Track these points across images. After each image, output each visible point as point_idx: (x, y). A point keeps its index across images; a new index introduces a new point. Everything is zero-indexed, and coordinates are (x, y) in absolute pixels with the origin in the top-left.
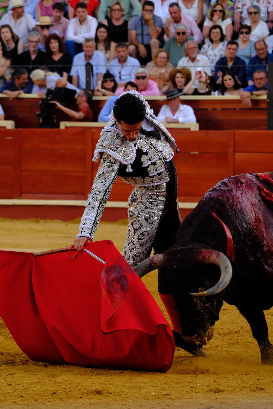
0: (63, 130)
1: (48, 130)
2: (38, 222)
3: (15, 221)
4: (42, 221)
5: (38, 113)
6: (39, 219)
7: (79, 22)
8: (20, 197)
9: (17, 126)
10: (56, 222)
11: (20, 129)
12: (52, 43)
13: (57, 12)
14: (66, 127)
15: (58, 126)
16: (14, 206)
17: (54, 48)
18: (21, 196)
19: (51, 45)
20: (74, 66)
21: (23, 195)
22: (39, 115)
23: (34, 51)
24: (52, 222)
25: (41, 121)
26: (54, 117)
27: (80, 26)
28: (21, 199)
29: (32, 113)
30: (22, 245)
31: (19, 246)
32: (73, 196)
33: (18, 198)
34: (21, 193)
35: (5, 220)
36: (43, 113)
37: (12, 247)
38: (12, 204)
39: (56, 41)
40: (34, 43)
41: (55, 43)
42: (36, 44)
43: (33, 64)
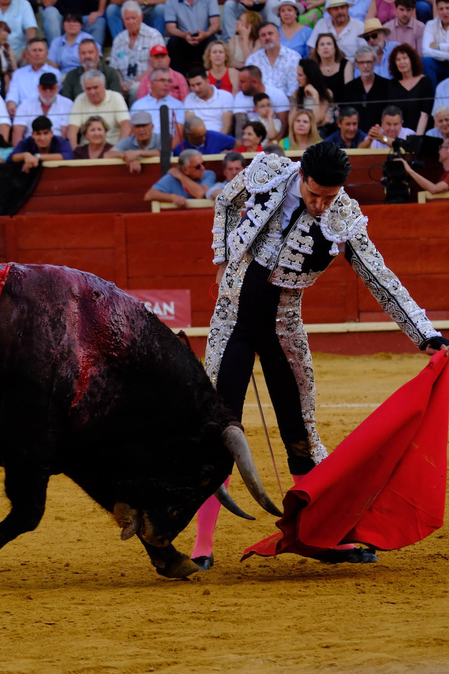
0: (422, 205)
1: (399, 206)
2: (389, 358)
3: (352, 358)
4: (395, 357)
5: (383, 179)
6: (390, 354)
7: (441, 25)
8: (357, 319)
10: (419, 357)
12: (399, 60)
13: (402, 10)
14: (427, 201)
15: (415, 199)
16: (348, 333)
17: (403, 67)
18: (359, 317)
19: (398, 63)
20: (437, 98)
21: (363, 315)
22: (383, 183)
23: (368, 78)
24: (411, 357)
25: (385, 192)
26: (407, 184)
27: (444, 31)
28: (359, 321)
29: (372, 179)
30: (366, 397)
31: (361, 399)
32: (444, 313)
33: (355, 321)
34: (359, 312)
35: (334, 357)
36: (389, 180)
37: (349, 401)
38: (345, 330)
39: (406, 55)
40: (365, 65)
41: (404, 58)
42: (369, 65)
43: (367, 100)
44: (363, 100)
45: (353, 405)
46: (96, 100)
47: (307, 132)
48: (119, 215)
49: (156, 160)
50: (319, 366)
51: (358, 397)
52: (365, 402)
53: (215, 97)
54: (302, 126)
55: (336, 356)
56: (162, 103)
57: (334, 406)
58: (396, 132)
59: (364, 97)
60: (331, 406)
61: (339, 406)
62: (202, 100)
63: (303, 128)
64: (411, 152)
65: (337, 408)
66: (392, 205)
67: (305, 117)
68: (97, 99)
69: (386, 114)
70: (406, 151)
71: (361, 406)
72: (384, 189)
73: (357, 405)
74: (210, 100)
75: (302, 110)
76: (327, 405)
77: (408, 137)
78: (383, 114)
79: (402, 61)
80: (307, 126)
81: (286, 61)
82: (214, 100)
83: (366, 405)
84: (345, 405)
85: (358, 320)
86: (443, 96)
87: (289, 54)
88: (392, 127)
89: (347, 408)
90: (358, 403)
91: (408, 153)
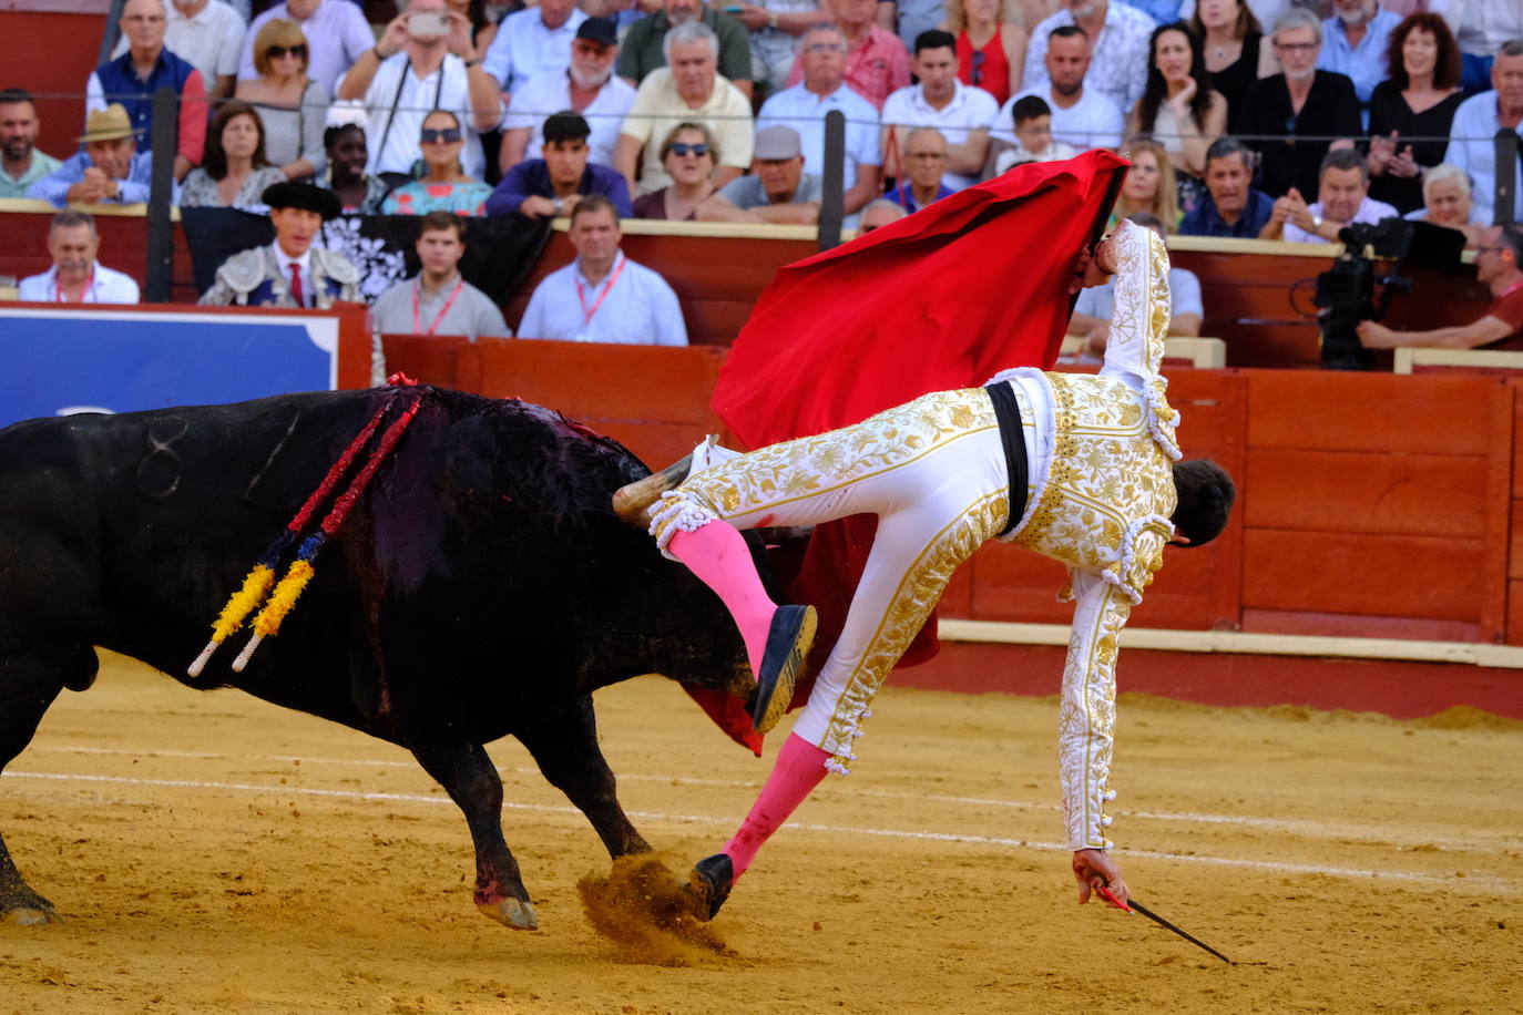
0: (1403, 378)
1: (1352, 376)
2: (1303, 717)
3: (1219, 712)
4: (1318, 716)
5: (1322, 312)
6: (1306, 709)
8: (1237, 623)
9: (1233, 359)
10: (1372, 720)
11: (1244, 372)
14: (1417, 369)
15: (1387, 364)
16: (1214, 654)
18: (1240, 620)
21: (1249, 616)
22: (1322, 321)
23: (1302, 83)
24: (1353, 719)
25: (1321, 342)
28: (1241, 631)
29: (1298, 311)
30: (1241, 801)
31: (1230, 805)
32: (1435, 625)
33: (1231, 628)
34: (1242, 609)
35: (1178, 708)
36: (1332, 316)
37: (1201, 809)
38: (1207, 648)
39: (1430, 37)
40: (1298, 53)
41: (1426, 44)
42: (1308, 53)
43: (1299, 131)
44: (1286, 132)
45: (1211, 818)
46: (693, 93)
47: (1150, 193)
48: (714, 352)
49: (809, 232)
50: (1143, 724)
51: (1223, 800)
52: (1238, 813)
53: (956, 102)
54: (1142, 178)
55: (1183, 703)
56: (827, 106)
57: (1167, 816)
58: (1352, 208)
59: (1290, 125)
60: (1161, 816)
61: (1177, 816)
62: (930, 109)
63: (1142, 183)
64: (1386, 254)
65: (1174, 821)
66: (1335, 374)
67: (1147, 158)
68: (698, 89)
69: (1329, 165)
70: (1376, 253)
71: (1228, 820)
72: (1318, 336)
73: (1219, 819)
74: (946, 110)
75: (1147, 143)
76: (1152, 813)
77: (1382, 221)
78: (1324, 164)
79: (1418, 48)
80: (1152, 178)
81: (1122, 38)
82: (954, 110)
83: (1241, 820)
84: (1192, 816)
85: (1237, 626)
86: (1470, 135)
87: (1129, 23)
88: (1343, 196)
89: (1197, 821)
90: (1223, 813)
91: (1380, 258)
